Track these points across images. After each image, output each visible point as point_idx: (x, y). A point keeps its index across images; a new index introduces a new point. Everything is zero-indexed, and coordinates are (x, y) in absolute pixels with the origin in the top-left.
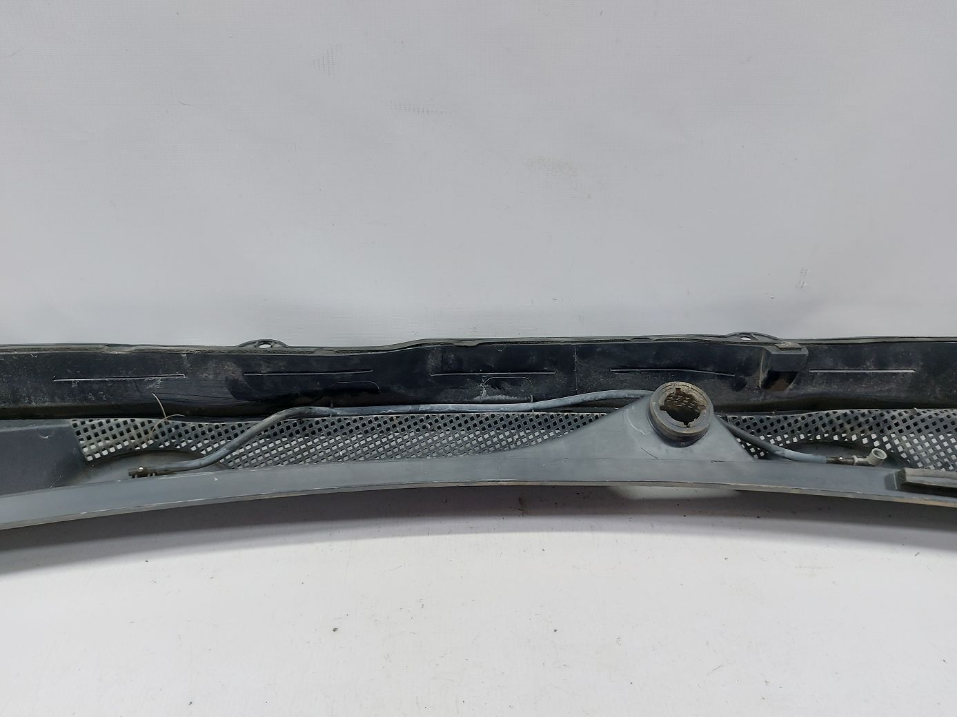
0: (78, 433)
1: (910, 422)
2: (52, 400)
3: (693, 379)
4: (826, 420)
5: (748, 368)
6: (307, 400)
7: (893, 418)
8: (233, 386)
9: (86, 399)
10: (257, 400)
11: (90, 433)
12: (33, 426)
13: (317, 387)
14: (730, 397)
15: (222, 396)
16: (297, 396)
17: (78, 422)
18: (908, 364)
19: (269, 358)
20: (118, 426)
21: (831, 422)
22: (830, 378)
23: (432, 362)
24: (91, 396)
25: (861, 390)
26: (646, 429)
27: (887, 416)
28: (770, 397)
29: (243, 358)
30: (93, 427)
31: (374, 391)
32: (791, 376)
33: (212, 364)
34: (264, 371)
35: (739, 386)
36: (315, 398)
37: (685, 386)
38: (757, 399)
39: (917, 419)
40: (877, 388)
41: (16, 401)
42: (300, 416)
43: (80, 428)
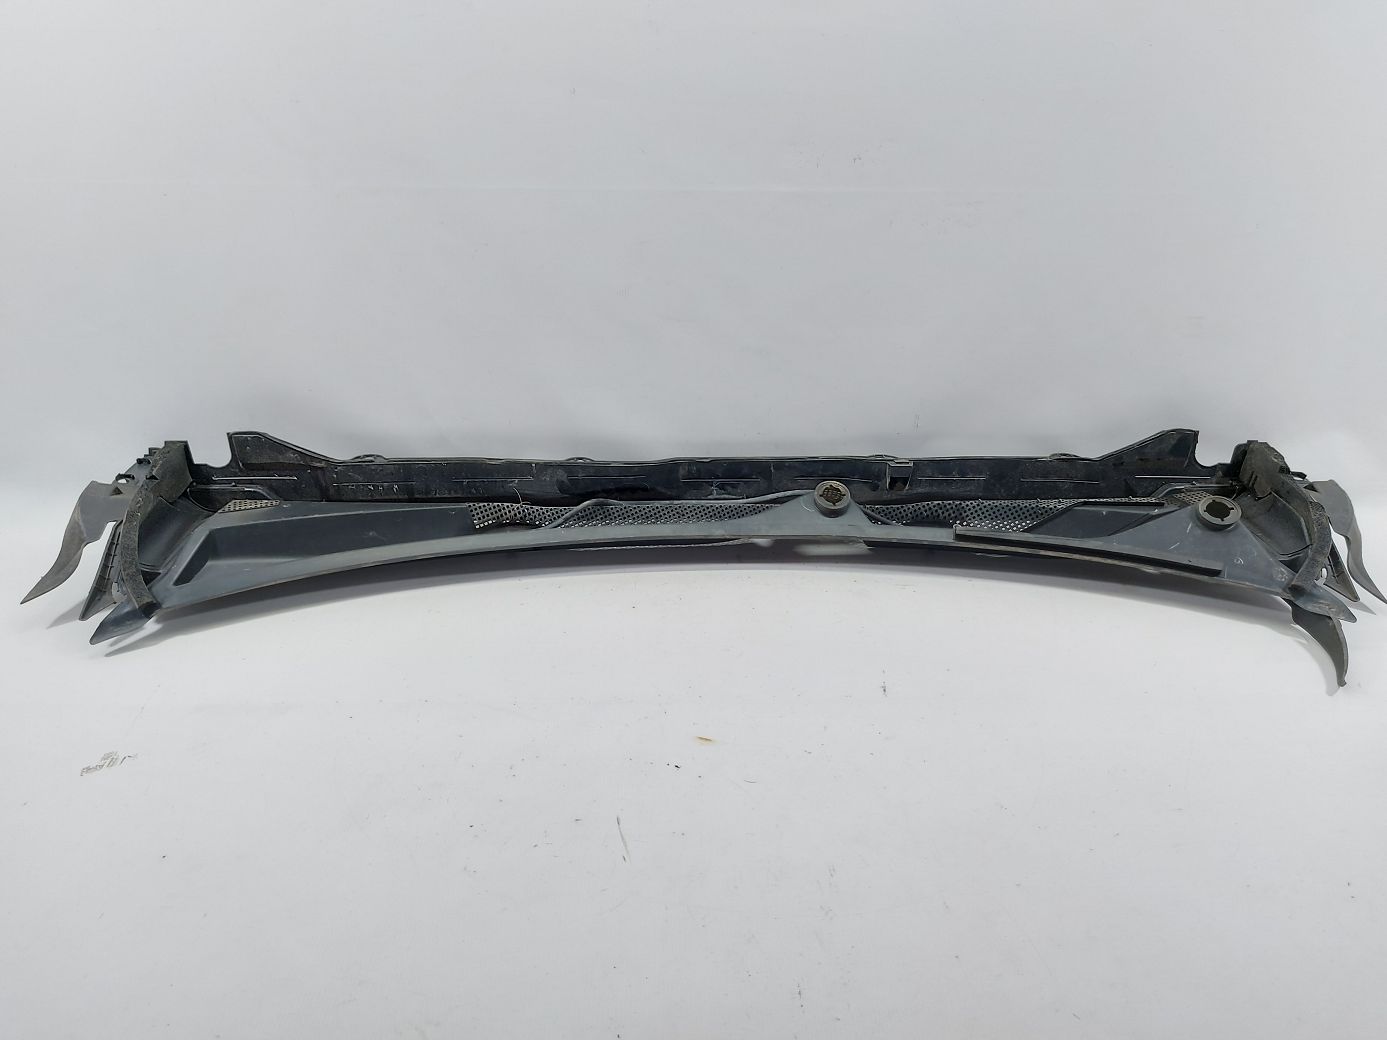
0: (473, 516)
1: (977, 508)
2: (450, 494)
3: (846, 483)
4: (927, 508)
5: (880, 476)
6: (605, 495)
7: (967, 505)
8: (561, 484)
9: (470, 492)
10: (573, 494)
11: (480, 515)
12: (445, 506)
13: (611, 486)
14: (869, 495)
15: (554, 491)
16: (599, 492)
17: (471, 504)
18: (981, 473)
19: (584, 467)
20: (494, 507)
21: (930, 509)
22: (932, 483)
23: (682, 472)
24: (473, 490)
25: (952, 490)
26: (813, 510)
27: (964, 505)
28: (894, 495)
29: (568, 467)
30: (480, 507)
31: (645, 490)
32: (905, 481)
33: (549, 471)
34: (581, 476)
35: (875, 488)
36: (609, 493)
37: (835, 484)
38: (886, 496)
39: (981, 506)
40: (962, 489)
41: (427, 493)
42: (602, 505)
43: (473, 508)
